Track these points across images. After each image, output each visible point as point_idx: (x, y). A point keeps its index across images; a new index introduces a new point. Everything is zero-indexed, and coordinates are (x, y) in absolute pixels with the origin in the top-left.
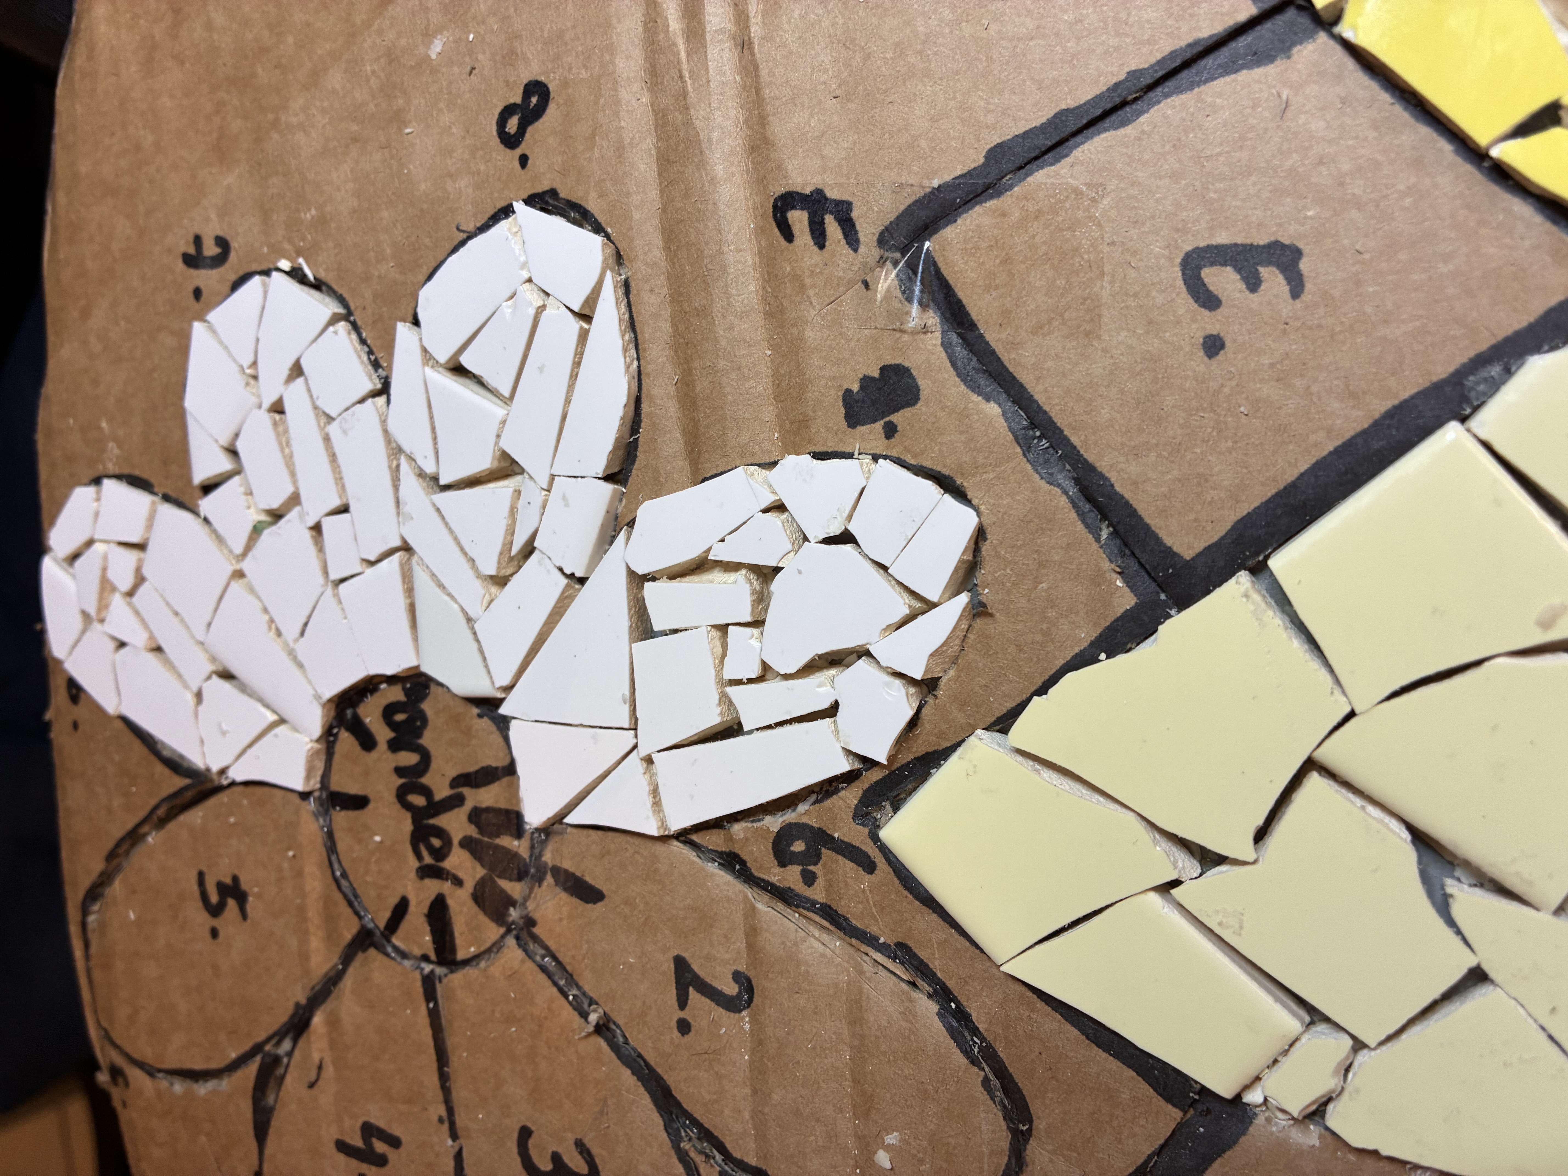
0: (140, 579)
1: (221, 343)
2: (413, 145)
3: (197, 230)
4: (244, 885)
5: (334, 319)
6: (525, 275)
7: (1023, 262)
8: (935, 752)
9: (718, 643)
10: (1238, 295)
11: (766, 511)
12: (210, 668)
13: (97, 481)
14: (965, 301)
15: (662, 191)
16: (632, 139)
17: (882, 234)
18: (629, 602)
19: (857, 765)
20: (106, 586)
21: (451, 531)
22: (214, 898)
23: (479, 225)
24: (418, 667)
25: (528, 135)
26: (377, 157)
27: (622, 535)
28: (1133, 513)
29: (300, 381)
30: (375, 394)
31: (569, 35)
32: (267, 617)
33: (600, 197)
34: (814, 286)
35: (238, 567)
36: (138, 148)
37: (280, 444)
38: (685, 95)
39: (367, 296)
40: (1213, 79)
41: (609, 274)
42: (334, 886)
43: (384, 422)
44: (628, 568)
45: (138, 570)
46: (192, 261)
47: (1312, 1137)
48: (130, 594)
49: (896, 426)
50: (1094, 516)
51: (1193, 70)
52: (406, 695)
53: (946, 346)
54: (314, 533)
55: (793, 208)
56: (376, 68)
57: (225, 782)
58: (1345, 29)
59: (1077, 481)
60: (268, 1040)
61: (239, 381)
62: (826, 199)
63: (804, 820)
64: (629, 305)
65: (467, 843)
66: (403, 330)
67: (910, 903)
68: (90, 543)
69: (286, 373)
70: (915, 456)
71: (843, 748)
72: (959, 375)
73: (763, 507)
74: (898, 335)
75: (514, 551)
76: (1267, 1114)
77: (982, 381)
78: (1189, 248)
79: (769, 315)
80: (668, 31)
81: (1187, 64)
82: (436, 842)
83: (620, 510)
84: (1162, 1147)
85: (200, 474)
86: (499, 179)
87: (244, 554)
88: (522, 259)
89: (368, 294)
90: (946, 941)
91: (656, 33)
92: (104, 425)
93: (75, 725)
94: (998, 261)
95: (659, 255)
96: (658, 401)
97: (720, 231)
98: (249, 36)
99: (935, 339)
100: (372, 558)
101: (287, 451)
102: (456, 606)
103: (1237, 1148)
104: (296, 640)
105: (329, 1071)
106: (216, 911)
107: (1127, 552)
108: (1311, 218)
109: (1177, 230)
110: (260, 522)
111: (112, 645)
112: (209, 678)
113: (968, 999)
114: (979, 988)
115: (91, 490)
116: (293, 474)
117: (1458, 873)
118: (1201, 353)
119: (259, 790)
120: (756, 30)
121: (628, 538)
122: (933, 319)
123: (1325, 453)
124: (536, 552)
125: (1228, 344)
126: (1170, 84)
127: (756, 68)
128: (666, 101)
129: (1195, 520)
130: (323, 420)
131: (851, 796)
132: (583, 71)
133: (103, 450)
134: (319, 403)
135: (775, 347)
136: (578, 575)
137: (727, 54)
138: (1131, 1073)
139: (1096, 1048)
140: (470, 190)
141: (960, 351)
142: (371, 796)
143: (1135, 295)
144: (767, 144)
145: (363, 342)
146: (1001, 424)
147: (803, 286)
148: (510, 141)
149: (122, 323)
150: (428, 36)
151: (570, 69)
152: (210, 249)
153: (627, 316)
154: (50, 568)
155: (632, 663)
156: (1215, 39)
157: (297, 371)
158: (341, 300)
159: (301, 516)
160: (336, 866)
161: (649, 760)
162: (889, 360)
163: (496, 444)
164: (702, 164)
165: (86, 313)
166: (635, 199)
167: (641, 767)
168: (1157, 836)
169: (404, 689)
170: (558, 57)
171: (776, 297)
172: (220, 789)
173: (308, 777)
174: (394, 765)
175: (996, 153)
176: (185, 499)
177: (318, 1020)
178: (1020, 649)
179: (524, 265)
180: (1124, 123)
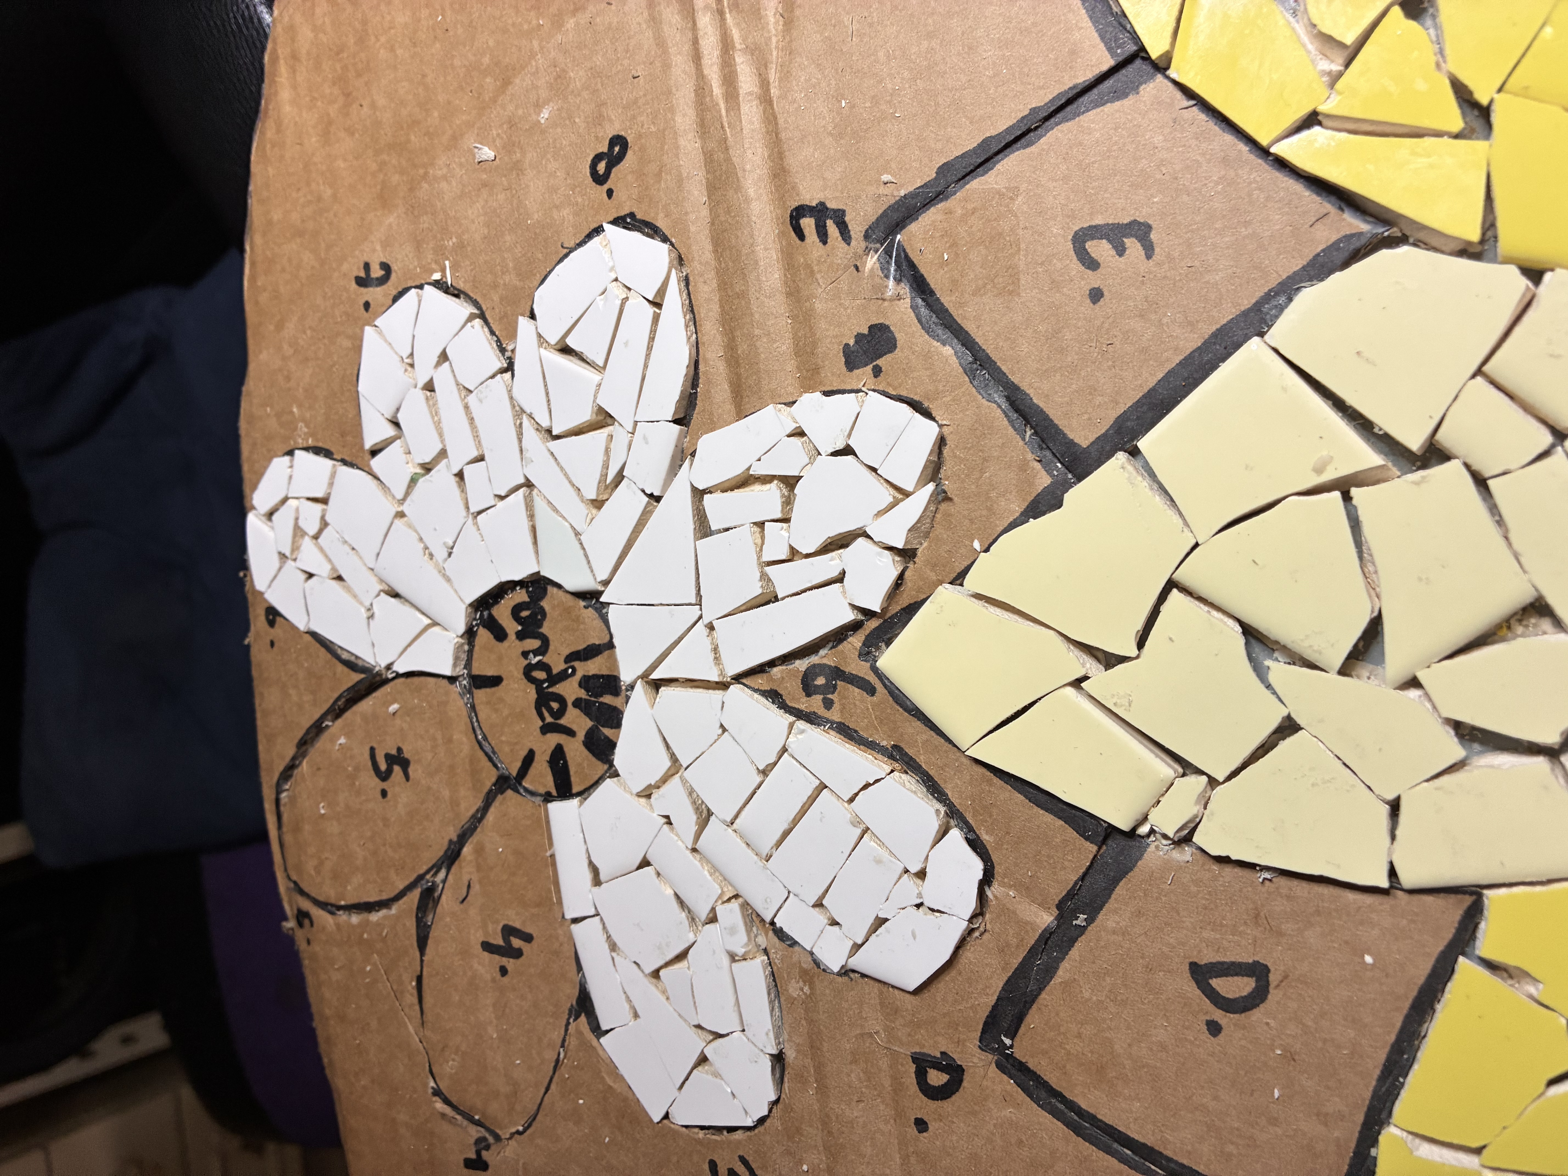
0: (324, 524)
1: (386, 341)
2: (528, 186)
3: (366, 258)
4: (406, 754)
5: (471, 318)
6: (614, 276)
7: (964, 245)
8: (916, 603)
9: (758, 535)
10: (1111, 259)
11: (789, 436)
12: (379, 587)
13: (290, 453)
14: (925, 276)
15: (711, 210)
16: (688, 173)
17: (867, 231)
18: (693, 511)
19: (860, 617)
20: (298, 532)
21: (562, 469)
22: (383, 767)
23: (577, 242)
24: (539, 572)
25: (612, 175)
26: (501, 197)
27: (687, 462)
28: (1047, 418)
29: (447, 364)
30: (503, 371)
31: (641, 102)
32: (422, 545)
33: (666, 216)
34: (820, 271)
35: (400, 509)
36: (319, 199)
37: (431, 413)
38: (726, 140)
39: (495, 299)
40: (1088, 111)
41: (674, 271)
42: (477, 747)
43: (510, 392)
44: (692, 485)
45: (323, 518)
46: (362, 282)
47: (1186, 854)
48: (316, 537)
49: (881, 368)
50: (1020, 422)
51: (1074, 106)
52: (529, 597)
53: (914, 308)
54: (457, 479)
55: (804, 216)
56: (500, 131)
57: (390, 676)
58: (1172, 73)
59: (1008, 398)
60: (428, 872)
61: (399, 368)
62: (827, 209)
63: (825, 661)
64: (689, 294)
65: (577, 703)
66: (523, 323)
67: (901, 715)
68: (285, 500)
69: (435, 359)
70: (894, 389)
71: (850, 604)
72: (923, 328)
73: (788, 432)
74: (880, 302)
75: (608, 481)
76: (1156, 843)
77: (940, 331)
78: (1077, 228)
79: (789, 294)
80: (712, 95)
81: (1070, 102)
82: (555, 705)
83: (685, 445)
84: (1085, 874)
85: (369, 443)
86: (592, 207)
87: (404, 499)
88: (611, 264)
89: (496, 298)
90: (927, 740)
91: (704, 97)
92: (295, 410)
93: (272, 644)
94: (948, 245)
95: (710, 256)
96: (711, 363)
97: (752, 237)
98: (404, 112)
99: (906, 303)
100: (503, 494)
101: (436, 418)
102: (566, 524)
103: (1136, 869)
104: (446, 560)
105: (476, 888)
106: (384, 776)
107: (1044, 446)
108: (1157, 203)
109: (1069, 217)
110: (416, 474)
111: (303, 576)
112: (378, 595)
113: (946, 782)
114: (952, 773)
115: (287, 458)
116: (441, 435)
117: (1276, 654)
118: (1088, 301)
119: (416, 680)
120: (774, 92)
121: (691, 464)
122: (905, 289)
123: (1174, 365)
124: (625, 479)
125: (1106, 293)
126: (1060, 116)
127: (775, 118)
128: (712, 145)
129: (1089, 419)
130: (464, 393)
131: (856, 641)
132: (652, 127)
133: (296, 429)
134: (461, 381)
135: (794, 317)
136: (655, 494)
137: (755, 109)
138: (1061, 823)
139: (1036, 807)
140: (571, 217)
141: (924, 311)
142: (504, 676)
143: (1042, 264)
144: (784, 172)
145: (492, 333)
146: (954, 360)
147: (812, 272)
148: (599, 179)
149: (309, 332)
150: (538, 107)
151: (643, 125)
152: (377, 272)
153: (687, 302)
154: (253, 522)
155: (696, 556)
156: (1087, 83)
157: (444, 357)
158: (476, 304)
159: (448, 467)
160: (479, 732)
161: (711, 627)
162: (875, 321)
163: (594, 401)
164: (738, 189)
165: (280, 326)
166: (693, 217)
167: (706, 631)
168: (1072, 647)
169: (527, 592)
170: (634, 117)
171: (794, 281)
172: (387, 681)
173: (455, 665)
174: (521, 650)
175: (944, 169)
176: (358, 461)
177: (467, 850)
178: (972, 521)
179: (612, 269)
180: (1030, 144)
